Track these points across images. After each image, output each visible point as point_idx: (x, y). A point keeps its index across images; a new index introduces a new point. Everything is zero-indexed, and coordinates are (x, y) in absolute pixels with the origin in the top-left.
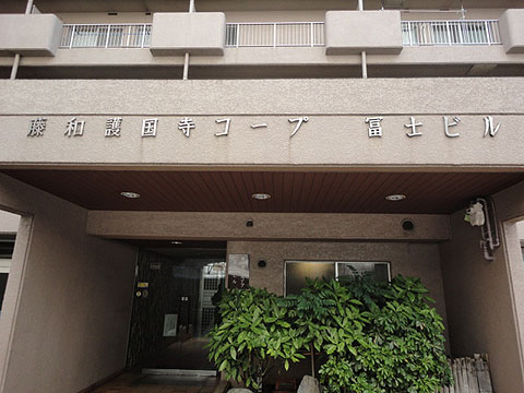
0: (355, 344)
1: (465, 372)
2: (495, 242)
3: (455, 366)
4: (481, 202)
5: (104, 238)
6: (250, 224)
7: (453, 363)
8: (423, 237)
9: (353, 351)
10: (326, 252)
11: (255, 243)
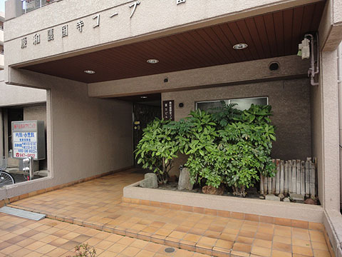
0: (204, 149)
1: (294, 169)
2: (315, 71)
3: (286, 165)
4: (309, 38)
5: (99, 98)
6: (166, 80)
7: (285, 163)
8: (286, 74)
9: (202, 153)
10: (221, 94)
11: (177, 92)
